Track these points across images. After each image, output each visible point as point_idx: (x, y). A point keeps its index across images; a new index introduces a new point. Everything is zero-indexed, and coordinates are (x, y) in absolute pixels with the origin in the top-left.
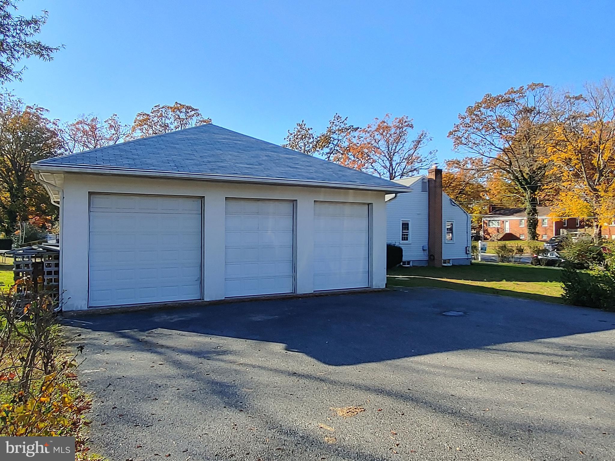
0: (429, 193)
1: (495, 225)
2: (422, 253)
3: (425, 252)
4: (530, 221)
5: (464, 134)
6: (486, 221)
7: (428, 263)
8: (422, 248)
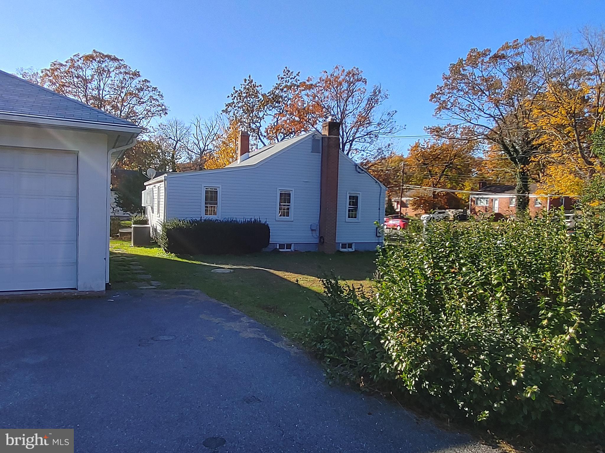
0: (322, 154)
1: (483, 203)
2: (309, 233)
4: (519, 200)
5: (450, 98)
6: (474, 199)
7: (318, 247)
8: (310, 227)
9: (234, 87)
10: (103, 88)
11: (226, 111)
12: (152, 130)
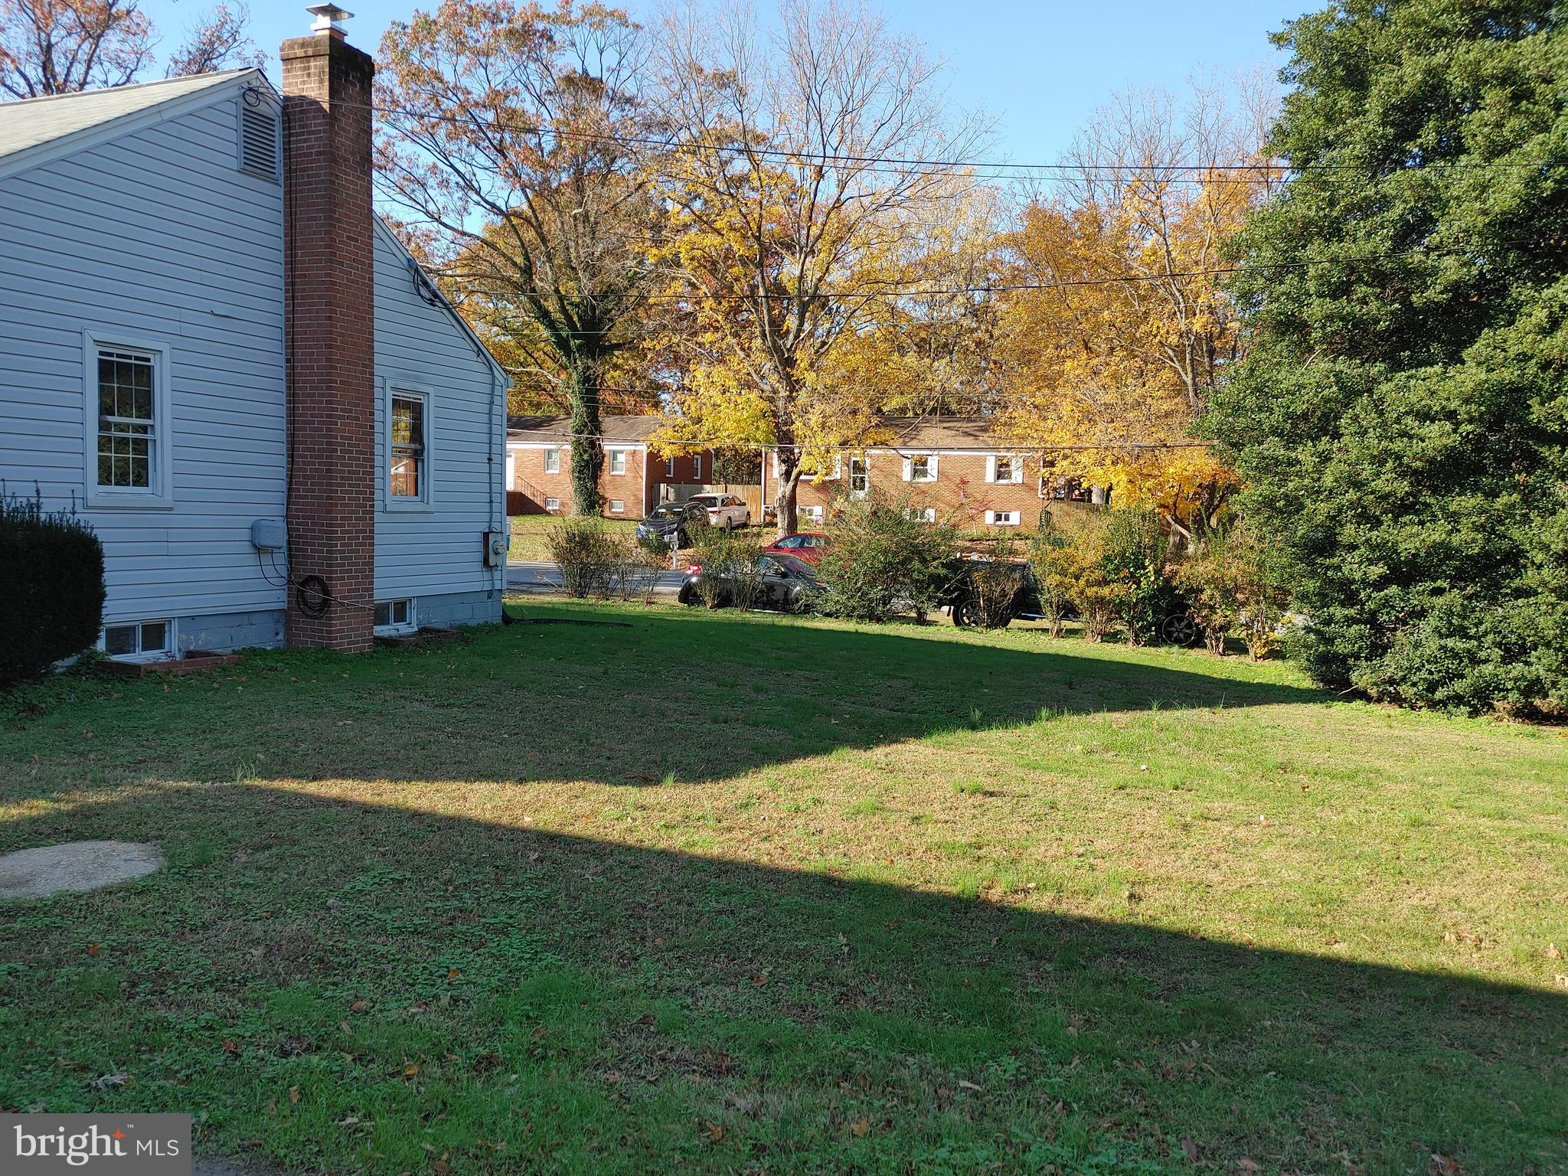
0: (289, 192)
2: (247, 566)
3: (266, 559)
4: (581, 455)
7: (288, 628)
8: (246, 534)
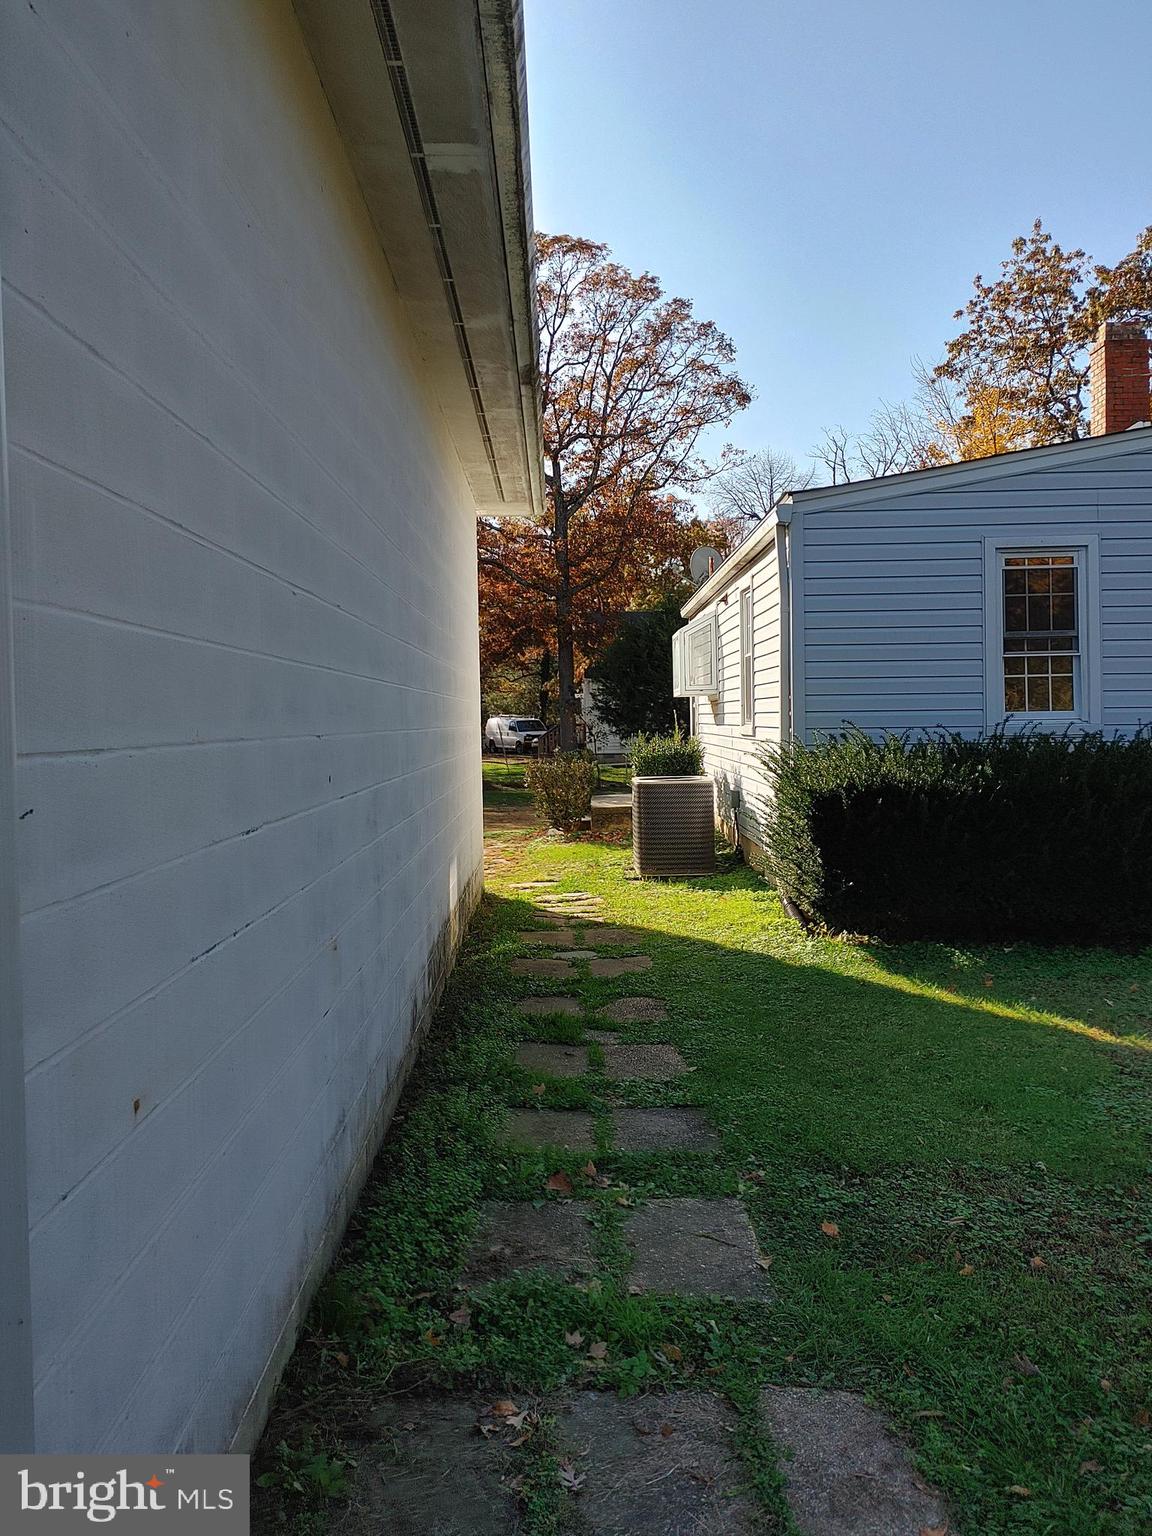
9: (979, 278)
10: (549, 344)
11: (947, 370)
12: (702, 472)
